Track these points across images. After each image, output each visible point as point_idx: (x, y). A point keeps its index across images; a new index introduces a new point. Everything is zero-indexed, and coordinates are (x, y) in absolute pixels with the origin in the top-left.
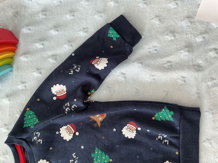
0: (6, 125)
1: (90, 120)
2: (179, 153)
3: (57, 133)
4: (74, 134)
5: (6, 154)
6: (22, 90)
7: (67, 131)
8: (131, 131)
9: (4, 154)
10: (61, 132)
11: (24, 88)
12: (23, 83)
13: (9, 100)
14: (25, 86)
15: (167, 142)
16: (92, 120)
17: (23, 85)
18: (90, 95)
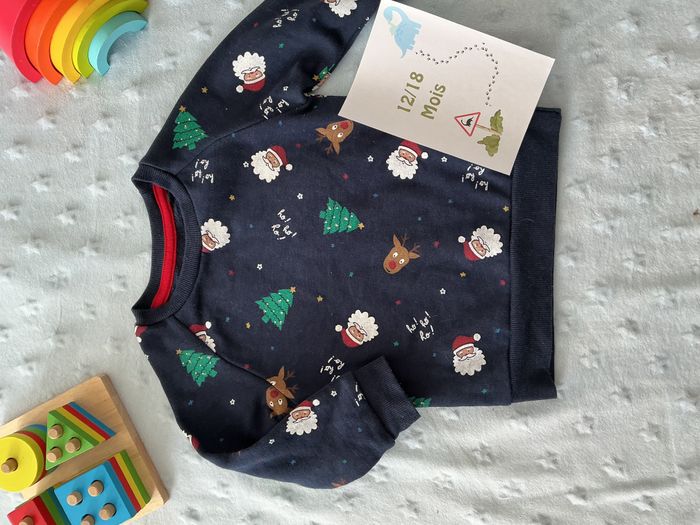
0: (131, 149)
1: (318, 139)
2: (511, 209)
3: (246, 165)
4: (283, 168)
6: (168, 71)
7: (267, 161)
8: (407, 162)
9: (126, 214)
10: (253, 164)
11: (172, 67)
12: (171, 55)
13: (140, 93)
14: (174, 63)
15: (484, 186)
16: (321, 139)
17: (171, 60)
18: (318, 82)
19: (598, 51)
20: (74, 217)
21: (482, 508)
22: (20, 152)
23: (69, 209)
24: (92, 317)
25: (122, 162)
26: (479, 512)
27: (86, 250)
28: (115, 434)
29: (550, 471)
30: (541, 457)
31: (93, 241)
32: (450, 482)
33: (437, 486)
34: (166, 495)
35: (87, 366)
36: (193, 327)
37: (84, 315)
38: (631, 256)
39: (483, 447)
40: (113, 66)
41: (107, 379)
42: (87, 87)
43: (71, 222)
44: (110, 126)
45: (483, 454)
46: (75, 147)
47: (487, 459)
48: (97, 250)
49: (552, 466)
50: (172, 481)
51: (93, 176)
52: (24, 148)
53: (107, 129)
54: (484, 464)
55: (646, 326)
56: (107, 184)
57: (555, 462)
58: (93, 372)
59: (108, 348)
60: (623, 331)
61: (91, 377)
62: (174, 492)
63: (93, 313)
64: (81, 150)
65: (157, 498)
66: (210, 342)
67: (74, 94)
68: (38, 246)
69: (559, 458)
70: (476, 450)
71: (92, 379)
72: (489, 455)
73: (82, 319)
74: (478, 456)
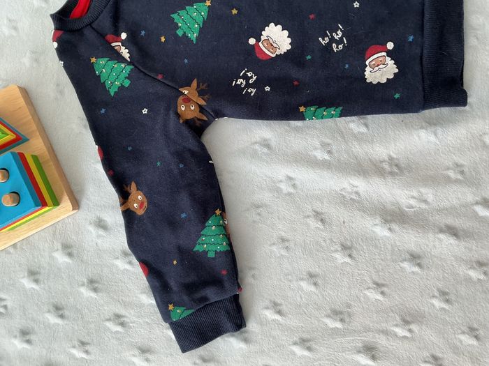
21: (389, 218)
26: (386, 221)
29: (457, 181)
30: (448, 169)
32: (357, 193)
33: (344, 197)
34: (76, 204)
35: (6, 80)
36: (109, 37)
37: (6, 31)
39: (391, 158)
45: (391, 165)
47: (395, 170)
49: (459, 177)
50: (82, 191)
54: (392, 173)
57: (462, 173)
59: (27, 61)
62: (84, 202)
65: (66, 204)
66: (125, 52)
69: (466, 170)
70: (384, 161)
72: (397, 165)
74: (387, 167)
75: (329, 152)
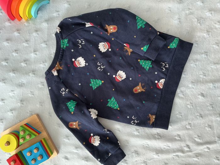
5: (45, 62)
6: (57, 17)
9: (43, 62)
11: (58, 16)
12: (58, 12)
13: (48, 24)
14: (59, 14)
19: (191, 11)
20: (26, 64)
21: (158, 152)
22: (8, 43)
23: (25, 61)
24: (33, 96)
25: (42, 46)
26: (157, 153)
27: (30, 74)
28: (41, 133)
29: (178, 140)
30: (176, 136)
31: (33, 71)
32: (148, 144)
33: (144, 146)
34: (58, 152)
35: (31, 111)
37: (30, 95)
38: (202, 73)
39: (158, 133)
40: (39, 15)
41: (38, 115)
42: (30, 22)
43: (25, 65)
44: (38, 34)
45: (158, 136)
46: (26, 41)
47: (159, 137)
48: (34, 74)
49: (179, 139)
50: (59, 148)
51: (32, 50)
52: (9, 42)
53: (37, 35)
54: (158, 139)
55: (207, 95)
56: (37, 53)
57: (180, 137)
58: (33, 114)
59: (38, 106)
60: (200, 97)
61: (32, 115)
62: (60, 151)
63: (33, 94)
64: (28, 42)
65: (55, 153)
67: (26, 24)
68: (14, 73)
69: (181, 136)
70: (156, 134)
71: (33, 116)
72: (160, 136)
73: (30, 97)
74: (156, 136)
75: (139, 132)
